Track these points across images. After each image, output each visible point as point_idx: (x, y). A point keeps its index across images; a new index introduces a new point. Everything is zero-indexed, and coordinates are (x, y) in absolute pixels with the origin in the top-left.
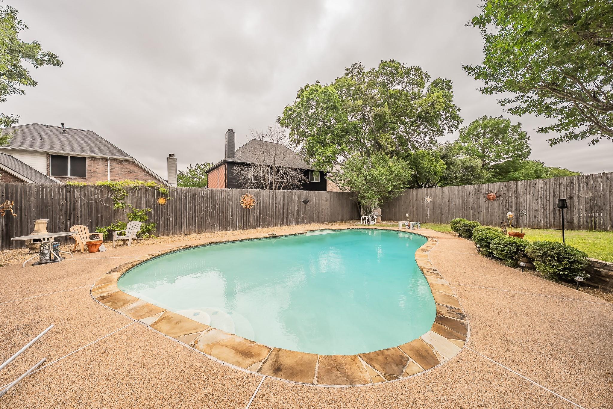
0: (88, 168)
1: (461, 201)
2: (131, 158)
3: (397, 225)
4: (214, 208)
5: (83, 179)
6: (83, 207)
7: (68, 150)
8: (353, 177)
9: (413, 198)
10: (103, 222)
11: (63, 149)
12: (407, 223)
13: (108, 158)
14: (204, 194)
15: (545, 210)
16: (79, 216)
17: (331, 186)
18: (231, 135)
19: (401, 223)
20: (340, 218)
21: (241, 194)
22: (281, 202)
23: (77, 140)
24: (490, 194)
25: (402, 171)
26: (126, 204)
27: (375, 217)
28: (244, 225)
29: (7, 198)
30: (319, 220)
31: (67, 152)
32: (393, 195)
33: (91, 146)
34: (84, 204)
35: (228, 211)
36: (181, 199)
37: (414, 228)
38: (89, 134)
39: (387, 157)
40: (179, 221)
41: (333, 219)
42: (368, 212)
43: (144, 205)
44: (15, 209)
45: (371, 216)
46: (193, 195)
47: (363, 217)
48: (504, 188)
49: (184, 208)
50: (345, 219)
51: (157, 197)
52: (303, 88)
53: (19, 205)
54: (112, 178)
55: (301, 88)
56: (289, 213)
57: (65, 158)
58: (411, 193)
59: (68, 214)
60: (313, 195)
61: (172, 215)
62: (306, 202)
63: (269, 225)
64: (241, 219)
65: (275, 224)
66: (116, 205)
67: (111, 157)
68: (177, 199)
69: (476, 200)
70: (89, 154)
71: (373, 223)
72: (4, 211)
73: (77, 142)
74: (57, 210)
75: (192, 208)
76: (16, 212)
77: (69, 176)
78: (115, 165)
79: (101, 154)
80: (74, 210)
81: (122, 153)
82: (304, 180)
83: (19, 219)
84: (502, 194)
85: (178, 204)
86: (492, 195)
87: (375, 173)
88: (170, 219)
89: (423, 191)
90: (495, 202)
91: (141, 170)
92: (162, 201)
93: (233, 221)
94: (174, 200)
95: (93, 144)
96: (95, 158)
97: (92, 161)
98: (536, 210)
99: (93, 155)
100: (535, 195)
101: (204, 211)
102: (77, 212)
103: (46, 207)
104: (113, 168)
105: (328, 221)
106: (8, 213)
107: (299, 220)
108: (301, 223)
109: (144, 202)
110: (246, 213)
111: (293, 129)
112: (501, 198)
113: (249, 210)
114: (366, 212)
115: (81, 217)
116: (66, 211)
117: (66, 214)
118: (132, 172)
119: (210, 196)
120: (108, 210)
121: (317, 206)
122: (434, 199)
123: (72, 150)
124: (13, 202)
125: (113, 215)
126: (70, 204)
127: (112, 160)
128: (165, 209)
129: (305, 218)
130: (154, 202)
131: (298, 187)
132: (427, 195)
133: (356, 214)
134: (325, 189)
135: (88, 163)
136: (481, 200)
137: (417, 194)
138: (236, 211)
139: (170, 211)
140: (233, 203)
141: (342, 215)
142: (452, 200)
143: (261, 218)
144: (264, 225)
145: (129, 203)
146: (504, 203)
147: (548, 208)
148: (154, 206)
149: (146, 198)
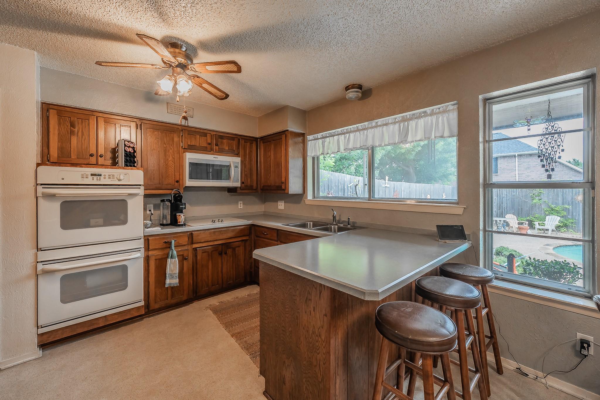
0: (499, 166)
5: (496, 175)
6: (508, 201)
10: (523, 213)
13: (517, 155)
26: (543, 200)
33: (501, 147)
34: (509, 199)
38: (498, 136)
51: (575, 194)
54: (520, 172)
59: (499, 206)
66: (534, 201)
67: (519, 153)
70: (499, 155)
78: (522, 160)
79: (510, 152)
80: (502, 203)
81: (530, 148)
95: (502, 144)
96: (504, 157)
97: (503, 160)
102: (505, 205)
104: (520, 163)
109: (560, 199)
115: (507, 209)
116: (497, 204)
120: (527, 204)
125: (531, 208)
126: (500, 199)
127: (520, 156)
130: (572, 198)
135: (499, 162)
145: (546, 199)
148: (572, 202)
149: (563, 195)
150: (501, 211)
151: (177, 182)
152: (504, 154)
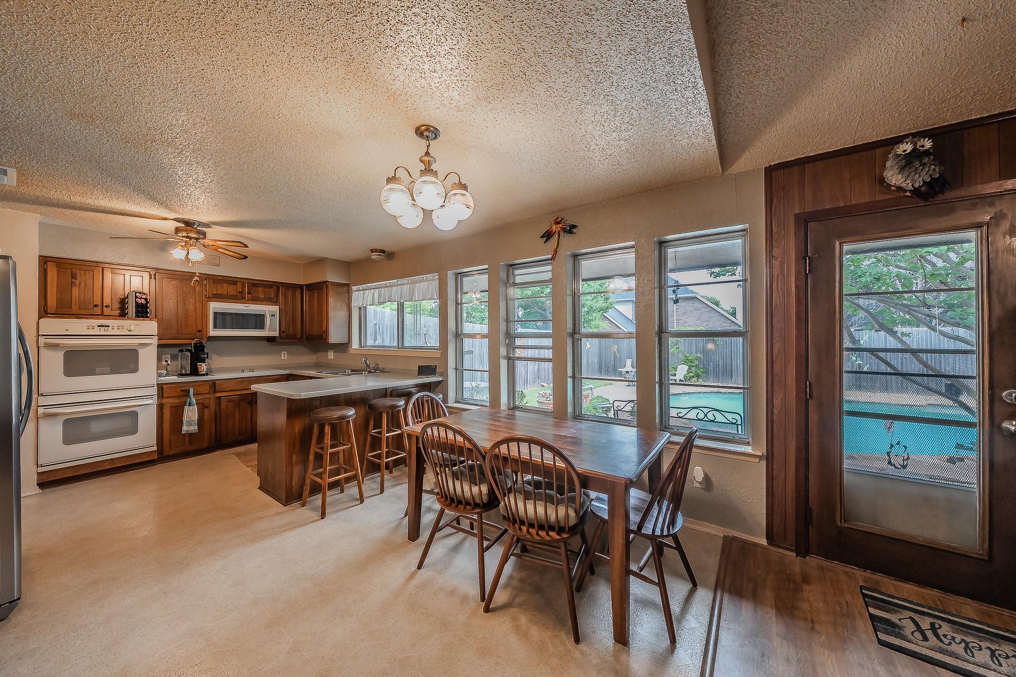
2: (695, 295)
26: (680, 349)
40: (729, 369)
43: (694, 350)
49: (734, 354)
51: (707, 341)
54: (678, 318)
61: (721, 361)
68: (726, 345)
78: (680, 303)
85: (728, 350)
88: (719, 365)
91: (705, 306)
92: (711, 346)
104: (678, 307)
109: (694, 347)
118: (697, 309)
128: (713, 355)
130: (704, 348)
139: (719, 356)
148: (703, 351)
151: (199, 331)
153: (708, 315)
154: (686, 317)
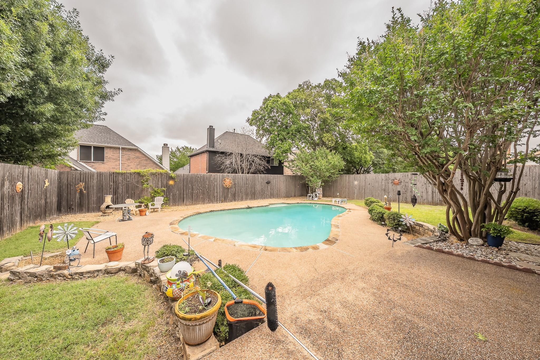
0: (105, 155)
1: (377, 184)
2: (136, 148)
3: (331, 201)
4: (205, 187)
5: (103, 163)
7: (92, 141)
8: (302, 166)
9: (346, 181)
11: (88, 141)
12: (338, 199)
13: (120, 147)
14: (198, 177)
15: (427, 192)
16: (121, 192)
17: (287, 172)
18: (211, 130)
19: (334, 200)
20: (293, 195)
21: (223, 177)
22: (250, 183)
23: (97, 133)
24: (395, 181)
25: (336, 163)
27: (318, 195)
28: (225, 199)
29: (81, 181)
30: (278, 196)
31: (91, 143)
32: (331, 179)
33: (107, 138)
34: (124, 185)
35: (214, 189)
36: (184, 181)
37: (342, 203)
38: (104, 128)
39: (328, 151)
40: (182, 196)
41: (288, 195)
42: (313, 191)
43: (160, 186)
44: (85, 188)
45: (315, 194)
46: (191, 178)
47: (310, 195)
48: (404, 176)
49: (185, 187)
50: (297, 196)
51: (168, 179)
52: (267, 97)
53: (87, 185)
54: (123, 162)
55: (266, 98)
56: (256, 191)
57: (90, 147)
58: (345, 177)
59: (115, 191)
60: (273, 178)
61: (177, 192)
62: (268, 183)
63: (242, 200)
64: (223, 195)
65: (246, 199)
66: (145, 186)
67: (123, 146)
68: (181, 181)
69: (387, 184)
70: (106, 145)
71: (316, 199)
72: (79, 189)
73: (97, 135)
74: (108, 189)
75: (190, 187)
76: (85, 190)
77: (92, 161)
78: (125, 152)
79: (115, 144)
80: (118, 189)
81: (130, 143)
82: (267, 167)
83: (87, 195)
84: (402, 181)
85: (182, 185)
86: (396, 181)
87: (317, 164)
88: (176, 195)
89: (352, 176)
90: (398, 186)
91: (143, 156)
92: (171, 182)
93: (217, 196)
94: (179, 182)
95: (108, 137)
96: (111, 148)
97: (108, 150)
98: (422, 192)
99: (109, 145)
100: (422, 182)
101: (198, 189)
102: (120, 190)
103: (102, 186)
104: (123, 155)
105: (285, 197)
106: (81, 190)
107: (263, 196)
108: (264, 198)
109: (160, 183)
110: (226, 191)
111: (259, 127)
112: (402, 184)
113: (228, 189)
114: (312, 191)
115: (122, 194)
116: (113, 190)
117: (113, 191)
118: (138, 158)
119: (202, 179)
120: (138, 188)
121: (276, 185)
122: (360, 182)
123: (95, 141)
124: (84, 183)
125: (141, 192)
126: (116, 185)
127: (123, 149)
128: (173, 188)
129: (267, 194)
130: (166, 183)
131: (262, 171)
132: (355, 180)
133: (305, 192)
134: (282, 174)
135: (106, 151)
136: (390, 185)
137: (349, 178)
138: (220, 190)
139: (176, 189)
140: (217, 184)
141: (295, 192)
142: (371, 184)
143: (236, 195)
144: (239, 199)
145: (151, 184)
146: (404, 187)
147: (429, 192)
148: (166, 186)
149: (161, 181)
150: (117, 196)
152: (110, 145)
153: (145, 162)
154: (129, 162)
